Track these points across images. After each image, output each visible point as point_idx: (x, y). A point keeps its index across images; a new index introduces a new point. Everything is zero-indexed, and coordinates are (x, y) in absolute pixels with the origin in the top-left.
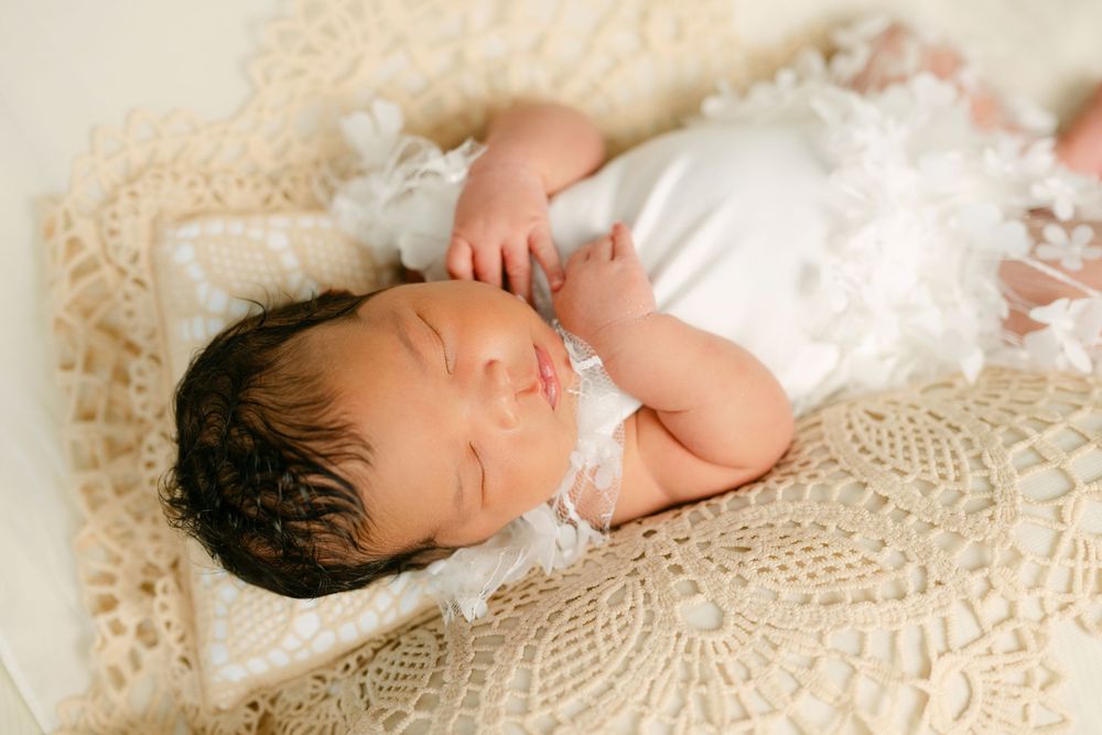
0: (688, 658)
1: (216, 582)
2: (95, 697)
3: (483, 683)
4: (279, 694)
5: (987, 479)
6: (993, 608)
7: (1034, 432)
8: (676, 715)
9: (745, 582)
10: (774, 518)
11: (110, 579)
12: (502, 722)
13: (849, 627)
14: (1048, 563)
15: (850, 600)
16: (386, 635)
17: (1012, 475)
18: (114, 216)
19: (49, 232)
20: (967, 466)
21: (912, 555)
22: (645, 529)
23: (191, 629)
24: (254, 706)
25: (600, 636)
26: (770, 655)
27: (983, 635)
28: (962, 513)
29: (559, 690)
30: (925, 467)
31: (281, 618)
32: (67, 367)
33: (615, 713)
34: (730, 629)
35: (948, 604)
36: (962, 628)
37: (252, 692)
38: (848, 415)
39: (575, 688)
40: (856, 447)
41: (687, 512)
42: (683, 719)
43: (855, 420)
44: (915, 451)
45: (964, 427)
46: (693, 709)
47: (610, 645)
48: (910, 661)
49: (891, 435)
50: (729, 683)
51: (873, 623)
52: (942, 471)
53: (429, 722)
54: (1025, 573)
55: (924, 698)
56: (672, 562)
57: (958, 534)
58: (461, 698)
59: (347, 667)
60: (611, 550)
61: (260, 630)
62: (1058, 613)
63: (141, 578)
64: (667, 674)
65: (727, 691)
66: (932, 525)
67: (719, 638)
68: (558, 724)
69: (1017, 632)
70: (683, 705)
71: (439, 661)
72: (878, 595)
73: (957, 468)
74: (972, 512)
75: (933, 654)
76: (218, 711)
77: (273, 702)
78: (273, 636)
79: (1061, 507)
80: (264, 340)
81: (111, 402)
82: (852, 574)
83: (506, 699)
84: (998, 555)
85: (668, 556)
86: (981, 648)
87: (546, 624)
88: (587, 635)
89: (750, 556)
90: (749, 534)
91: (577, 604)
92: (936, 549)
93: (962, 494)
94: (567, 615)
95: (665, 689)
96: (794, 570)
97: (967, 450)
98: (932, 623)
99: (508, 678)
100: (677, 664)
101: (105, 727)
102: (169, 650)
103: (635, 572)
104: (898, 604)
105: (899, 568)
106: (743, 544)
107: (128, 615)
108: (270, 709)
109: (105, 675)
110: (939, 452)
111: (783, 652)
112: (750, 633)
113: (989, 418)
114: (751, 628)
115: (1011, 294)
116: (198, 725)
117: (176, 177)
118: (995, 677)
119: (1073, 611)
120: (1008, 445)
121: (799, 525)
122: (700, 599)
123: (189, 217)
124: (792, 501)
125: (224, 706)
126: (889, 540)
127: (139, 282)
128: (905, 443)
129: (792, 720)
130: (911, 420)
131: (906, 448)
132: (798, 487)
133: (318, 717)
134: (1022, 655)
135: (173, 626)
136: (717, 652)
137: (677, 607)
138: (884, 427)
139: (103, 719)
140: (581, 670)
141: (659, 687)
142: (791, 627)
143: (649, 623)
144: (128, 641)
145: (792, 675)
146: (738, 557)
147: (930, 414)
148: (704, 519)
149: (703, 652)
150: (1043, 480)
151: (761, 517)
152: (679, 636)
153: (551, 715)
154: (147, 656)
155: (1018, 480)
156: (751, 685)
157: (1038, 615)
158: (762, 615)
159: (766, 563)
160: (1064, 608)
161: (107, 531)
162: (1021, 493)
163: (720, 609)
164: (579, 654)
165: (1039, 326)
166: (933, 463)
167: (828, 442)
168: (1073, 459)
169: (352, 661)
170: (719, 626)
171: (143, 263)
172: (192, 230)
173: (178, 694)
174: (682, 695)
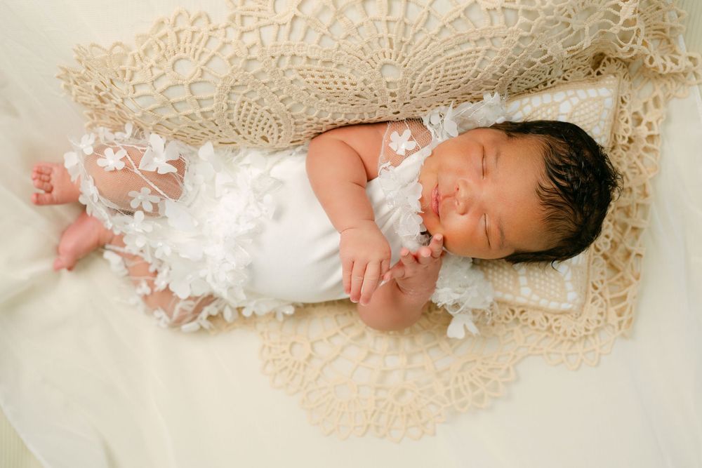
0: (405, 55)
1: (600, 138)
2: (669, 96)
3: (502, 67)
4: (585, 76)
5: (229, 99)
6: (250, 39)
7: (197, 115)
8: (421, 30)
9: (365, 81)
10: (337, 106)
11: (646, 149)
12: (501, 49)
13: (324, 49)
14: (216, 53)
15: (319, 61)
16: (529, 92)
17: (217, 98)
18: (599, 322)
19: (630, 321)
20: (236, 107)
21: (281, 73)
22: (398, 115)
23: (616, 117)
24: (599, 73)
25: (440, 75)
26: (366, 46)
27: (260, 27)
28: (249, 86)
29: (469, 56)
30: (256, 111)
31: (576, 114)
32: (639, 255)
33: (448, 39)
34: (380, 63)
35: (273, 46)
36: (269, 34)
37: (597, 80)
38: (277, 142)
39: (462, 55)
40: (282, 127)
41: (375, 118)
42: (417, 28)
43: (275, 139)
44: (256, 119)
45: (227, 124)
46: (411, 31)
47: (438, 70)
48: (300, 26)
49: (263, 129)
50: (390, 39)
51: (311, 48)
52: (249, 107)
53: (532, 56)
54: (229, 52)
55: (299, 7)
56: (394, 99)
57: (255, 78)
58: (514, 63)
59: (552, 83)
60: (416, 110)
61: (587, 110)
62: (219, 28)
63: (631, 146)
64: (417, 50)
65: (393, 36)
66: (265, 84)
67: (387, 60)
68: (475, 41)
69: (242, 25)
70: (415, 35)
71: (515, 79)
72: (305, 60)
73: (241, 107)
74: (244, 86)
75: (288, 26)
76: (615, 75)
77: (590, 73)
78: (582, 106)
79: (200, 77)
80: (560, 252)
81: (622, 234)
82: (313, 72)
83: (495, 58)
84: (240, 63)
85: (394, 101)
86: (263, 22)
87: (463, 85)
88: (446, 76)
89: (357, 92)
90: (351, 102)
91: (445, 90)
92: (269, 73)
93: (244, 95)
94: (451, 87)
95: (421, 43)
96: (340, 81)
97: (232, 114)
98: (283, 40)
99: (489, 67)
100: (411, 52)
101: (669, 80)
102: (629, 108)
103: (412, 98)
104: (297, 53)
105: (289, 69)
106: (357, 98)
107: (643, 131)
108: (592, 70)
109: (662, 104)
110: (246, 116)
111: (359, 46)
112: (372, 58)
113: (214, 125)
114: (370, 61)
115: (179, 182)
116: (626, 70)
117: (565, 334)
118: (260, 6)
119: (211, 27)
120: (213, 111)
121: (327, 100)
122: (388, 80)
123: (563, 313)
124: (325, 111)
125: (612, 77)
126: (289, 83)
127: (596, 288)
128: (259, 123)
129: (367, 14)
130: (250, 133)
131: (260, 121)
132: (318, 116)
133: (572, 63)
134: (244, 13)
135: (625, 120)
136: (391, 54)
137: (401, 79)
138: (264, 133)
139: (669, 84)
140: (455, 62)
141: (422, 46)
142: (351, 56)
143: (416, 75)
144: (647, 118)
145: (359, 34)
146: (363, 94)
147: (239, 134)
148: (369, 113)
149: (397, 56)
150: (202, 92)
151: (343, 108)
152: (405, 66)
153: (477, 46)
154: (639, 109)
155: (215, 95)
156: (380, 34)
157: (229, 30)
158: (363, 65)
159: (351, 88)
160: (215, 29)
161: (641, 173)
162: (217, 88)
163: (381, 73)
164: (453, 69)
165: (170, 162)
166: (251, 112)
167: (293, 133)
168: (184, 98)
169: (549, 85)
170: (385, 64)
171: (591, 296)
172: (565, 306)
173: (631, 87)
174: (414, 39)
